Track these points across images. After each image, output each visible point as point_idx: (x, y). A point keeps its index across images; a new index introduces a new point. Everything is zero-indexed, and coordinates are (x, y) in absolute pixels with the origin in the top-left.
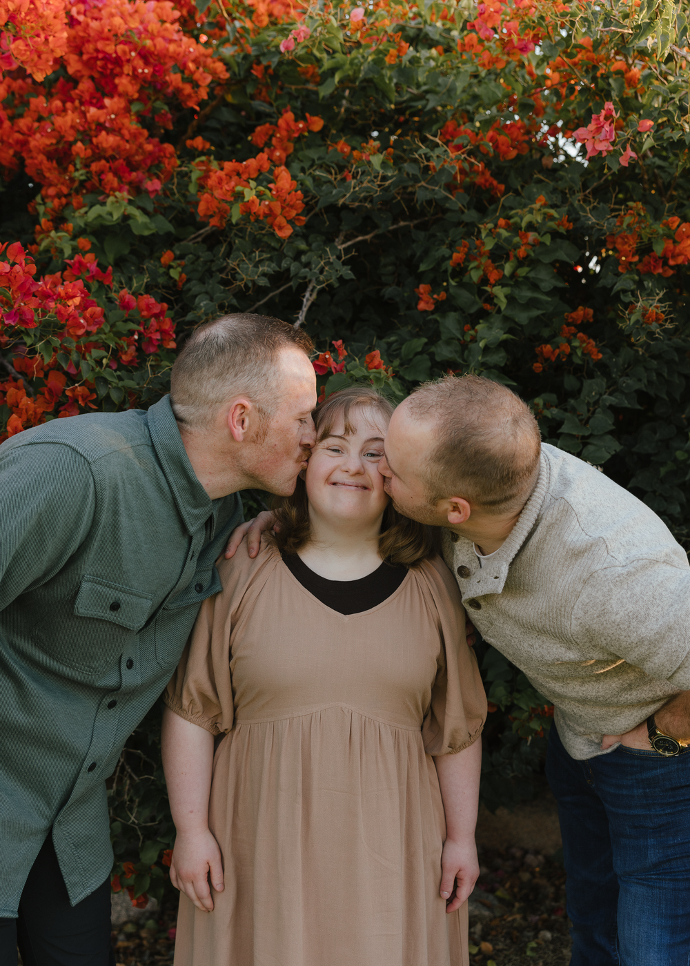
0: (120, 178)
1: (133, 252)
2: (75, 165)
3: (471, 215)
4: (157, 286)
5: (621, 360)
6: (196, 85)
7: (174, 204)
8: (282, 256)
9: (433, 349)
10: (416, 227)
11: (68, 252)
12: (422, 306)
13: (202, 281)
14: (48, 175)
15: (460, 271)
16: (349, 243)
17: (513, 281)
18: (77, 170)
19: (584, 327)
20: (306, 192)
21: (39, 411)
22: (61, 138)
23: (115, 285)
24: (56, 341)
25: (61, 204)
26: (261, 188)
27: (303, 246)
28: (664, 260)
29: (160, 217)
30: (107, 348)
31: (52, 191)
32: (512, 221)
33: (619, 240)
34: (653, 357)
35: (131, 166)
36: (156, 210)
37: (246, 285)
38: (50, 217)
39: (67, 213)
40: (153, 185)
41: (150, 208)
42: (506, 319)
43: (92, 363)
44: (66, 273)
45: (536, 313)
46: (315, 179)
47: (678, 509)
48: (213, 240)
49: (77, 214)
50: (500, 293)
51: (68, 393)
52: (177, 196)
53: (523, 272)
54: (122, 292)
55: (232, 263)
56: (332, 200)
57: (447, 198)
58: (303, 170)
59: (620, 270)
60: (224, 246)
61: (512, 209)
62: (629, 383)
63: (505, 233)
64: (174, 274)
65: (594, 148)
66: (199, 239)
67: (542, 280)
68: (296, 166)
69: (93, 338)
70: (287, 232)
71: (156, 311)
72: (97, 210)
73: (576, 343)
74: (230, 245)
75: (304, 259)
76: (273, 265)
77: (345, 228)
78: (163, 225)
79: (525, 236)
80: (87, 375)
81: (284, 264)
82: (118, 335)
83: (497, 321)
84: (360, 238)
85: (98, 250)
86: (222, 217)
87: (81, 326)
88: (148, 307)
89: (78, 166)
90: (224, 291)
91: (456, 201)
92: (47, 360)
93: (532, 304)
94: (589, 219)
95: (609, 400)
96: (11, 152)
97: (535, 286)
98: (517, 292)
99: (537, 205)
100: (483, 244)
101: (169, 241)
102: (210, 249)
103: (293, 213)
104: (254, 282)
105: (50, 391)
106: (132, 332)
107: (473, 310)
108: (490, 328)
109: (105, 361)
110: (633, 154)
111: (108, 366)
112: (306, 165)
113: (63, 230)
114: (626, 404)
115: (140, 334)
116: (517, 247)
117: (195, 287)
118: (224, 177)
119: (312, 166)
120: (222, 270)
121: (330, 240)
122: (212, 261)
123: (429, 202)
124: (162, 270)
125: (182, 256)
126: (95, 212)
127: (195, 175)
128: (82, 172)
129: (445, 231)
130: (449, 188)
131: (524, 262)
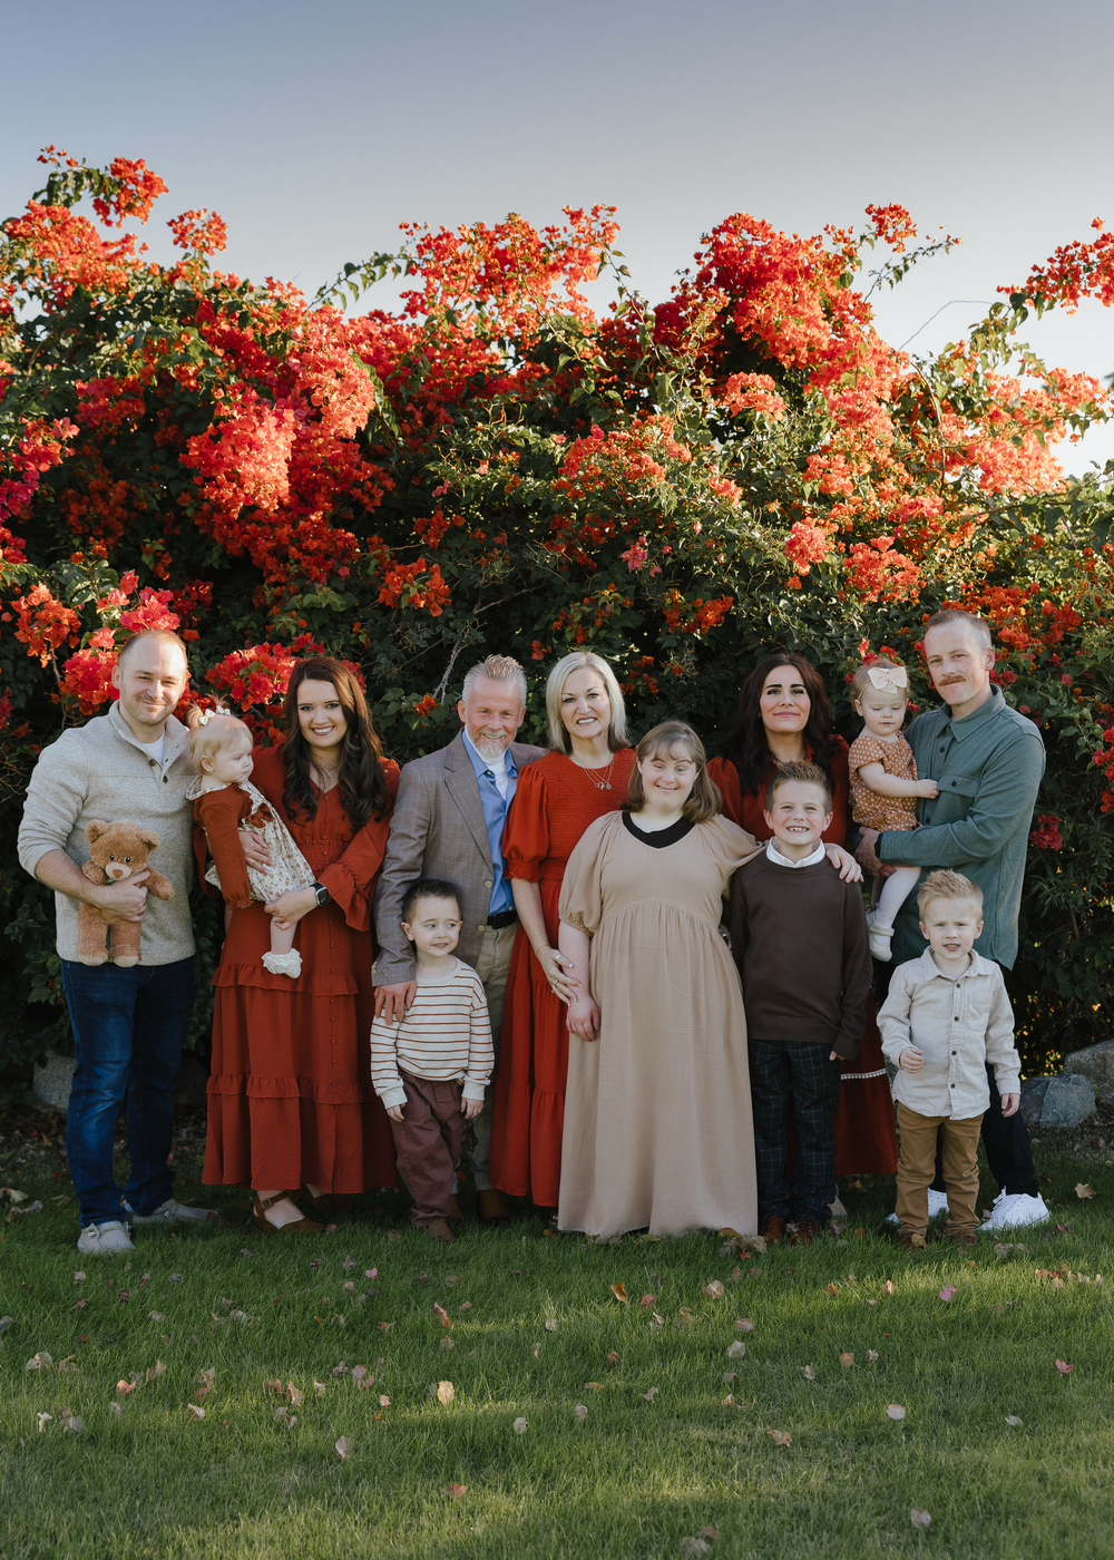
0: (321, 567)
1: (331, 620)
2: (289, 560)
3: (572, 588)
4: (350, 646)
6: (372, 497)
7: (358, 583)
8: (436, 623)
10: (535, 593)
12: (535, 657)
13: (380, 642)
14: (269, 566)
15: (559, 634)
16: (482, 609)
17: (594, 641)
18: (291, 565)
19: (648, 670)
20: (451, 582)
25: (282, 591)
26: (421, 585)
27: (451, 615)
29: (349, 594)
31: (273, 579)
32: (594, 598)
34: (702, 688)
35: (328, 556)
36: (346, 590)
37: (411, 647)
39: (285, 595)
40: (344, 571)
41: (342, 588)
44: (293, 646)
46: (459, 568)
48: (384, 609)
49: (294, 598)
52: (360, 577)
53: (602, 633)
56: (471, 582)
59: (669, 631)
60: (395, 612)
63: (587, 610)
64: (362, 639)
65: (633, 565)
66: (376, 606)
72: (310, 597)
73: (639, 683)
74: (399, 613)
75: (451, 624)
76: (430, 631)
77: (481, 599)
78: (352, 599)
79: (600, 612)
81: (438, 630)
84: (491, 605)
86: (394, 601)
89: (292, 563)
90: (397, 652)
91: (561, 578)
94: (647, 596)
96: (239, 545)
99: (607, 592)
100: (573, 616)
101: (354, 609)
102: (385, 614)
103: (443, 599)
104: (417, 646)
110: (658, 569)
112: (453, 554)
113: (289, 616)
116: (597, 617)
117: (376, 646)
118: (395, 576)
119: (456, 555)
120: (394, 631)
121: (469, 609)
122: (386, 624)
123: (542, 579)
124: (353, 636)
125: (365, 620)
126: (308, 599)
127: (374, 562)
128: (295, 566)
129: (553, 599)
130: (557, 567)
131: (603, 627)
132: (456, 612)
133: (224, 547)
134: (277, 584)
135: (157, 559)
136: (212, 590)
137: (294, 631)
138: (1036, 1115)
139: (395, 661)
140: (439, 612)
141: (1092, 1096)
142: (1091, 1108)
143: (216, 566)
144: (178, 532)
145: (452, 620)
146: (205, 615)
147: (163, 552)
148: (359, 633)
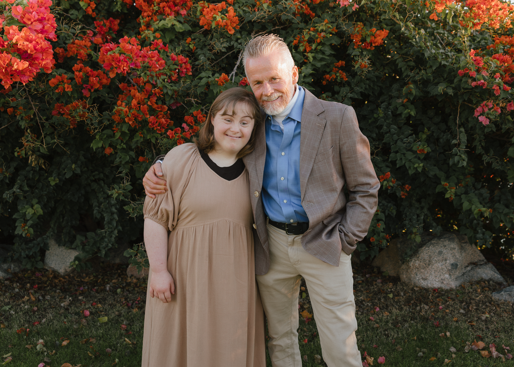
0: (171, 9)
1: (176, 37)
2: (154, 4)
3: (302, 25)
4: (185, 51)
5: (355, 80)
7: (191, 19)
8: (231, 40)
10: (282, 29)
11: (152, 38)
13: (202, 49)
14: (144, 8)
15: (296, 47)
17: (315, 51)
18: (155, 6)
19: (342, 68)
20: (240, 16)
21: (143, 98)
23: (170, 50)
24: (148, 73)
25: (149, 19)
26: (223, 16)
27: (239, 36)
28: (371, 44)
29: (186, 24)
30: (167, 75)
31: (145, 14)
32: (316, 28)
33: (355, 36)
34: (367, 79)
35: (175, 4)
36: (184, 22)
37: (217, 51)
38: (145, 24)
39: (151, 22)
40: (184, 12)
41: (182, 21)
42: (313, 65)
43: (161, 81)
44: (151, 46)
45: (324, 63)
46: (244, 10)
47: (375, 135)
48: (206, 33)
49: (155, 23)
50: (310, 55)
51: (153, 91)
52: (192, 16)
53: (319, 47)
54: (172, 54)
55: (212, 43)
56: (250, 19)
57: (293, 18)
58: (239, 7)
59: (355, 47)
60: (210, 35)
61: (317, 23)
62: (357, 89)
63: (312, 33)
64: (191, 46)
65: (343, 4)
66: (201, 32)
67: (326, 51)
68: (237, 5)
69: (162, 71)
70: (232, 32)
71: (185, 61)
72: (163, 22)
73: (338, 75)
74: (212, 35)
75: (239, 41)
76: (228, 44)
77: (255, 29)
78: (187, 27)
79: (319, 35)
80: (159, 85)
81: (232, 43)
82: (171, 70)
83: (309, 66)
85: (163, 37)
86: (208, 26)
87: (157, 68)
88: (182, 60)
89: (155, 5)
90: (210, 53)
91: (296, 20)
92: (145, 80)
93: (322, 60)
94: (344, 28)
95: (350, 95)
97: (323, 53)
98: (317, 55)
99: (324, 23)
100: (304, 37)
101: (190, 33)
102: (205, 36)
103: (235, 25)
104: (220, 50)
105: (146, 91)
106: (176, 69)
107: (301, 62)
108: (306, 68)
109: (166, 80)
110: (357, 6)
111: (167, 82)
112: (241, 5)
113: (150, 30)
114: (356, 97)
115: (179, 69)
116: (317, 38)
117: (199, 51)
118: (209, 11)
119: (243, 5)
120: (209, 45)
121: (249, 34)
122: (206, 41)
123: (287, 20)
124: (187, 45)
125: (194, 39)
127: (199, 8)
128: (157, 7)
129: (293, 31)
130: (294, 14)
131: (320, 44)
132: (241, 35)
134: (147, 16)
135: (88, 5)
139: (208, 59)
143: (119, 10)
145: (239, 39)
146: (114, 36)
147: (91, 2)
148: (190, 44)
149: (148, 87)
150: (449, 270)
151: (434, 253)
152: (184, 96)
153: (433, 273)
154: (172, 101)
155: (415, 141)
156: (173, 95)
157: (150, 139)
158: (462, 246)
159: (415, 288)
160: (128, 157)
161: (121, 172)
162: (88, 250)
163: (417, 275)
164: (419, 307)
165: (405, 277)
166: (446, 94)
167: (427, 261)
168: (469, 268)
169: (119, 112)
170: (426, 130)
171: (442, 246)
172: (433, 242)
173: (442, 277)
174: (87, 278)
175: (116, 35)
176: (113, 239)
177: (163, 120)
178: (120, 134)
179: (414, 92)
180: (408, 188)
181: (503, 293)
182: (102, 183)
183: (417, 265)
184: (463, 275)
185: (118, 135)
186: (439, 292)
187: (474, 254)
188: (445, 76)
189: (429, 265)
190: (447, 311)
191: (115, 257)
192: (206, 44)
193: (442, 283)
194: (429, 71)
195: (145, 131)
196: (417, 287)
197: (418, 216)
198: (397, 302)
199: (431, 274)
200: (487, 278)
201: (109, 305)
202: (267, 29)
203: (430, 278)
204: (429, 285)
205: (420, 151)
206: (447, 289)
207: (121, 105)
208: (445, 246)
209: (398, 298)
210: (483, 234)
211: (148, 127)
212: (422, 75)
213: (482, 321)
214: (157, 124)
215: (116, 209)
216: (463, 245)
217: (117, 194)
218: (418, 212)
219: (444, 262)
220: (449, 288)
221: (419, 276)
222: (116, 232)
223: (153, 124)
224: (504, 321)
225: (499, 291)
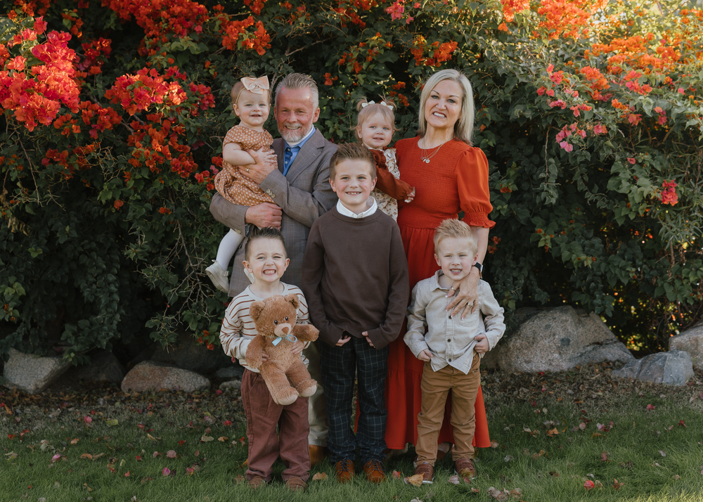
0: (183, 26)
1: (190, 61)
2: (161, 20)
3: (350, 38)
4: (204, 78)
7: (208, 36)
8: (261, 61)
9: (331, 104)
10: (325, 43)
12: (327, 83)
13: (223, 74)
14: (148, 25)
15: (343, 68)
16: (292, 53)
17: (368, 72)
18: (163, 23)
19: (401, 91)
20: (270, 31)
21: (163, 137)
22: (154, 8)
24: (168, 107)
25: (156, 40)
26: (251, 34)
27: (270, 57)
28: (435, 59)
29: (202, 43)
30: (188, 109)
31: (151, 33)
32: (367, 43)
33: (415, 51)
35: (188, 19)
36: (200, 41)
39: (160, 44)
40: (199, 28)
41: (197, 39)
42: (365, 89)
43: (182, 116)
44: (165, 75)
46: (275, 24)
48: (227, 53)
49: (165, 46)
50: (360, 77)
51: (173, 129)
52: (209, 32)
53: (372, 67)
54: (191, 83)
55: (237, 66)
56: (283, 35)
57: (338, 31)
58: (269, 20)
59: (416, 65)
60: (233, 56)
61: (368, 36)
63: (362, 50)
64: (211, 72)
65: (395, 16)
66: (220, 53)
67: (380, 71)
68: (266, 17)
71: (206, 91)
73: (396, 99)
74: (236, 55)
75: (271, 62)
76: (257, 66)
77: (290, 46)
78: (204, 48)
79: (371, 51)
80: (181, 121)
81: (262, 66)
82: (191, 103)
83: (360, 90)
84: (297, 50)
85: (177, 62)
86: (233, 46)
88: (203, 90)
89: (163, 21)
91: (342, 32)
94: (401, 42)
96: (128, 12)
97: (376, 74)
98: (369, 76)
99: (376, 37)
100: (352, 55)
101: (205, 54)
102: (226, 58)
103: (265, 44)
106: (196, 101)
107: (350, 85)
108: (357, 94)
109: (188, 115)
110: (412, 18)
112: (271, 17)
113: (162, 55)
115: (200, 102)
116: (368, 55)
117: (221, 77)
118: (233, 28)
119: (273, 17)
120: (232, 68)
121: (283, 52)
122: (227, 64)
123: (330, 32)
124: (205, 70)
125: (213, 61)
126: (174, 45)
127: (218, 23)
128: (166, 24)
129: (338, 46)
130: (339, 25)
131: (373, 62)
132: (273, 54)
133: (118, 15)
134: (153, 36)
135: (73, 23)
136: (111, 45)
137: (165, 66)
138: (660, 379)
140: (263, 52)
141: (691, 364)
142: (691, 373)
143: (113, 28)
144: (87, 7)
145: (271, 59)
146: (106, 61)
147: (77, 18)
148: (210, 69)
149: (166, 124)
150: (559, 347)
151: (540, 327)
152: (208, 134)
153: (538, 353)
154: (195, 140)
155: (500, 178)
156: (196, 133)
157: (172, 186)
158: (579, 320)
159: (515, 373)
160: (144, 210)
161: (135, 230)
162: (83, 341)
163: (518, 358)
164: (517, 391)
165: (504, 363)
166: (522, 117)
167: (531, 339)
168: (589, 348)
169: (139, 154)
170: (514, 164)
171: (551, 318)
172: (539, 315)
173: (550, 357)
174: (67, 396)
175: (109, 59)
176: (114, 326)
177: (188, 162)
178: (133, 182)
179: (489, 117)
180: (497, 240)
181: (624, 369)
182: (94, 255)
183: (518, 344)
184: (580, 356)
185: (131, 184)
186: (544, 376)
187: (598, 331)
188: (527, 95)
189: (533, 343)
190: (552, 393)
191: (98, 372)
192: (229, 67)
193: (551, 364)
194: (507, 90)
195: (165, 176)
196: (517, 372)
197: (515, 279)
198: (489, 390)
199: (536, 355)
200: (613, 360)
201: (113, 412)
202: (305, 44)
203: (535, 360)
204: (534, 368)
205: (504, 189)
206: (556, 372)
207: (140, 147)
208: (555, 318)
209: (493, 384)
210: (603, 299)
211: (169, 172)
212: (499, 96)
213: (593, 399)
214: (180, 168)
215: (116, 287)
216: (583, 319)
217: (135, 254)
218: (515, 274)
219: (552, 338)
220: (558, 371)
221: (521, 359)
222: (118, 316)
223: (177, 167)
224: (619, 397)
225: (619, 368)
